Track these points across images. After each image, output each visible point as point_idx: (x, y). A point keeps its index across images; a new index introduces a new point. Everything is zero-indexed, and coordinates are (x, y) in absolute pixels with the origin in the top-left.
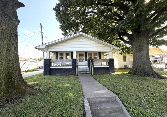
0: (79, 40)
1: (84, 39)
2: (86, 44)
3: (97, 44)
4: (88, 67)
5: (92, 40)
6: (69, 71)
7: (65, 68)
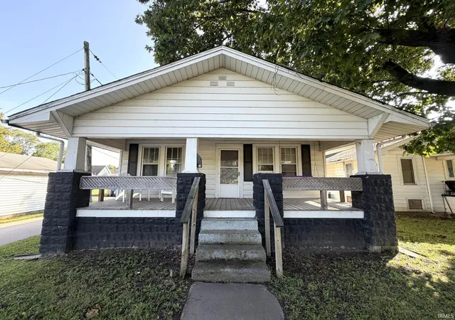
0: (214, 85)
1: (237, 84)
2: (247, 104)
3: (299, 104)
4: (252, 214)
5: (273, 83)
6: (162, 230)
7: (144, 219)
